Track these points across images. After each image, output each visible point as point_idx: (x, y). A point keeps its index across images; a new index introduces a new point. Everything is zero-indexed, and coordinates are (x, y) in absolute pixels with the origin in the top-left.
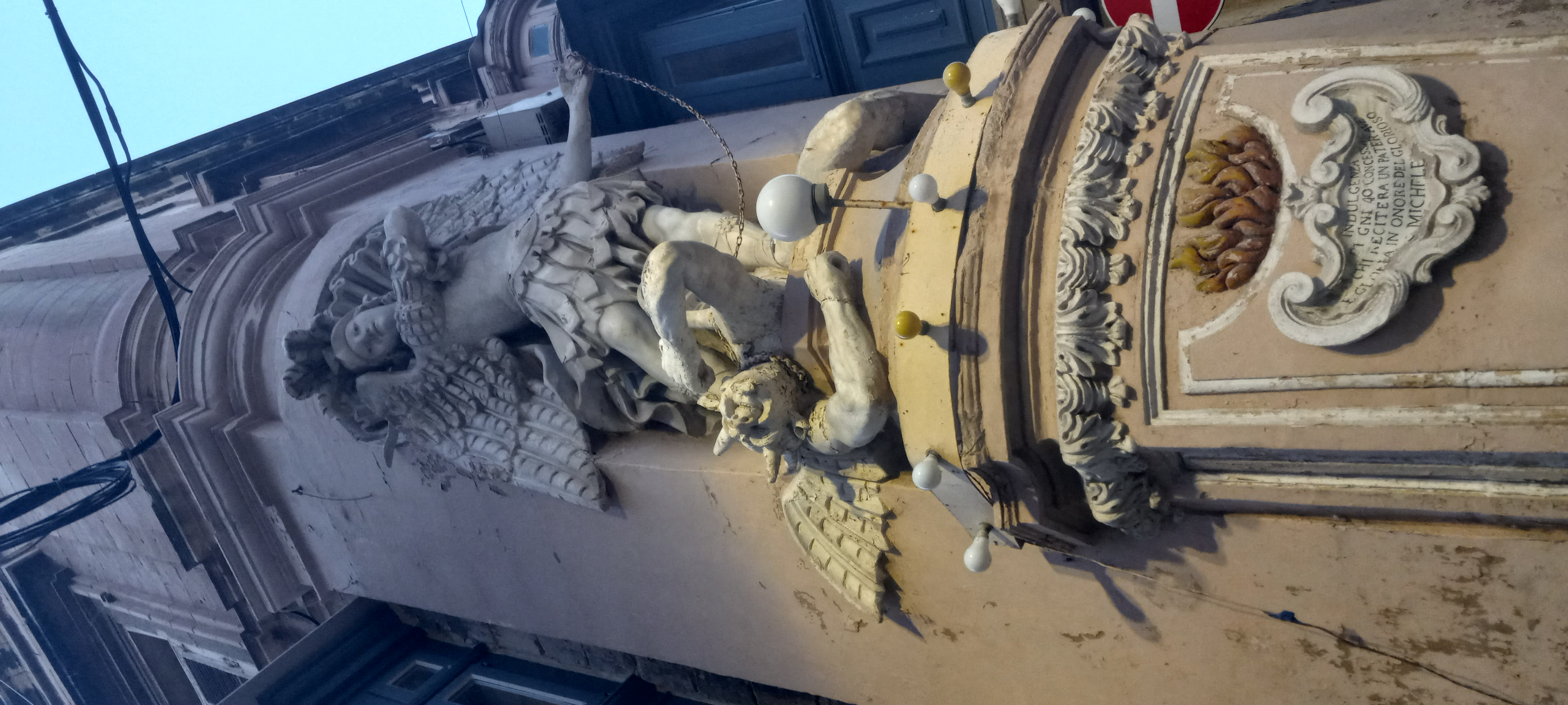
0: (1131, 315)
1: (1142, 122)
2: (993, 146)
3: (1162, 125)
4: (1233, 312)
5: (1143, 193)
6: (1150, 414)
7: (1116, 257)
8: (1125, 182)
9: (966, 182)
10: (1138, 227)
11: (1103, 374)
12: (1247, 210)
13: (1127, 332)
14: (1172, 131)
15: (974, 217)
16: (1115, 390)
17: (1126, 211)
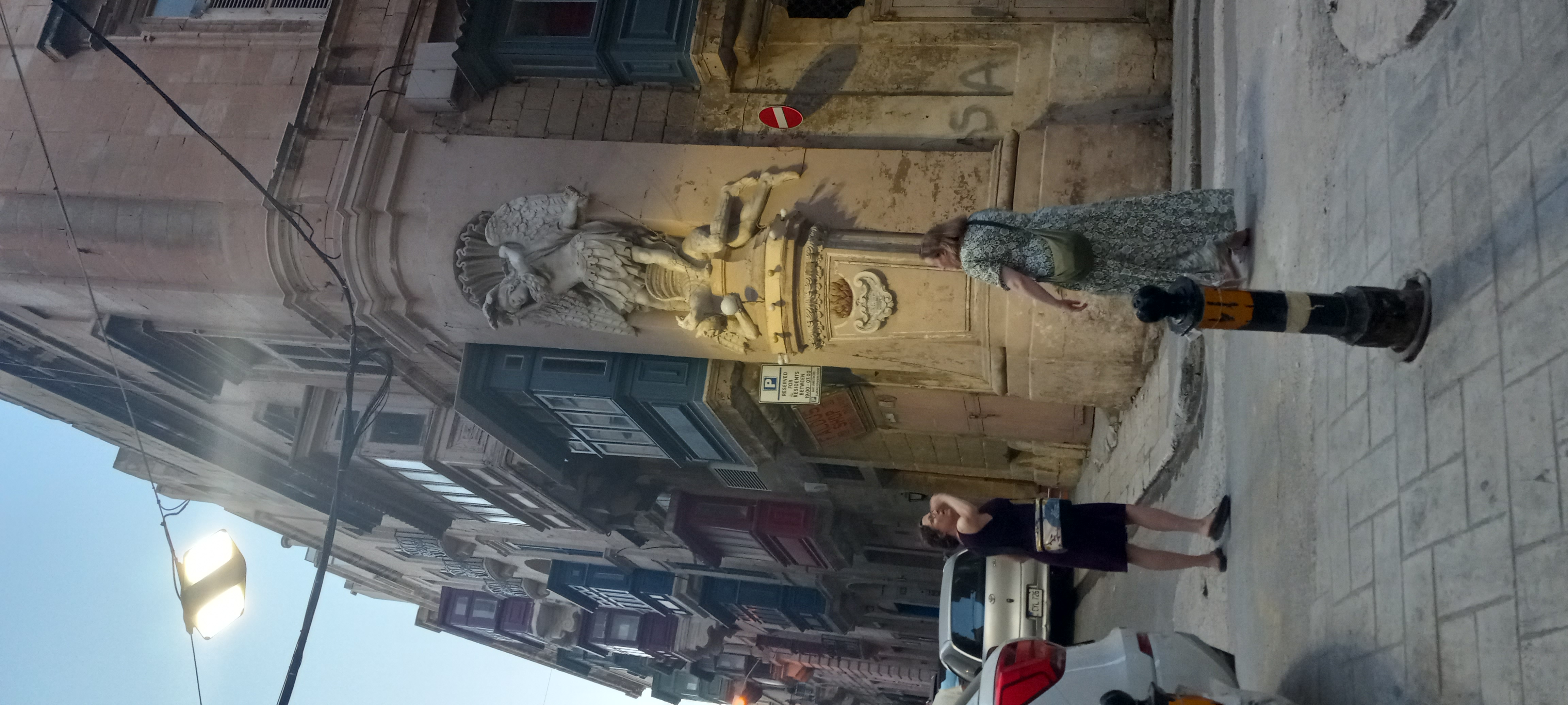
0: (823, 324)
1: (818, 279)
2: (784, 290)
3: (823, 278)
4: (845, 323)
5: (822, 297)
6: (829, 339)
7: (818, 313)
8: (817, 295)
9: (779, 299)
10: (822, 305)
11: (819, 334)
12: (846, 303)
13: (823, 327)
14: (825, 279)
15: (783, 308)
16: (821, 336)
17: (819, 302)
